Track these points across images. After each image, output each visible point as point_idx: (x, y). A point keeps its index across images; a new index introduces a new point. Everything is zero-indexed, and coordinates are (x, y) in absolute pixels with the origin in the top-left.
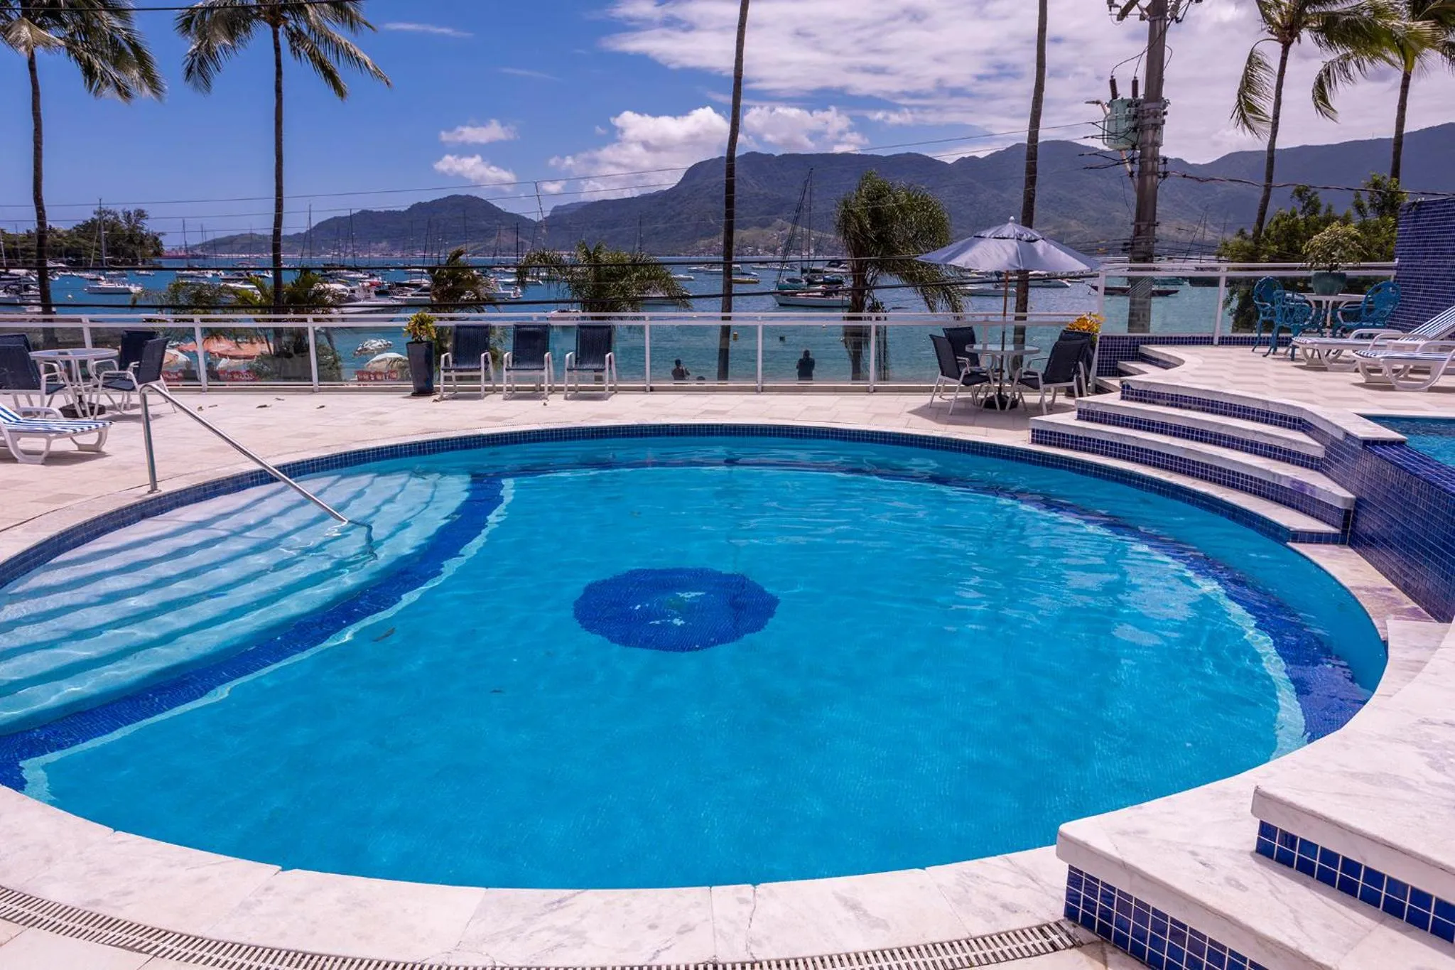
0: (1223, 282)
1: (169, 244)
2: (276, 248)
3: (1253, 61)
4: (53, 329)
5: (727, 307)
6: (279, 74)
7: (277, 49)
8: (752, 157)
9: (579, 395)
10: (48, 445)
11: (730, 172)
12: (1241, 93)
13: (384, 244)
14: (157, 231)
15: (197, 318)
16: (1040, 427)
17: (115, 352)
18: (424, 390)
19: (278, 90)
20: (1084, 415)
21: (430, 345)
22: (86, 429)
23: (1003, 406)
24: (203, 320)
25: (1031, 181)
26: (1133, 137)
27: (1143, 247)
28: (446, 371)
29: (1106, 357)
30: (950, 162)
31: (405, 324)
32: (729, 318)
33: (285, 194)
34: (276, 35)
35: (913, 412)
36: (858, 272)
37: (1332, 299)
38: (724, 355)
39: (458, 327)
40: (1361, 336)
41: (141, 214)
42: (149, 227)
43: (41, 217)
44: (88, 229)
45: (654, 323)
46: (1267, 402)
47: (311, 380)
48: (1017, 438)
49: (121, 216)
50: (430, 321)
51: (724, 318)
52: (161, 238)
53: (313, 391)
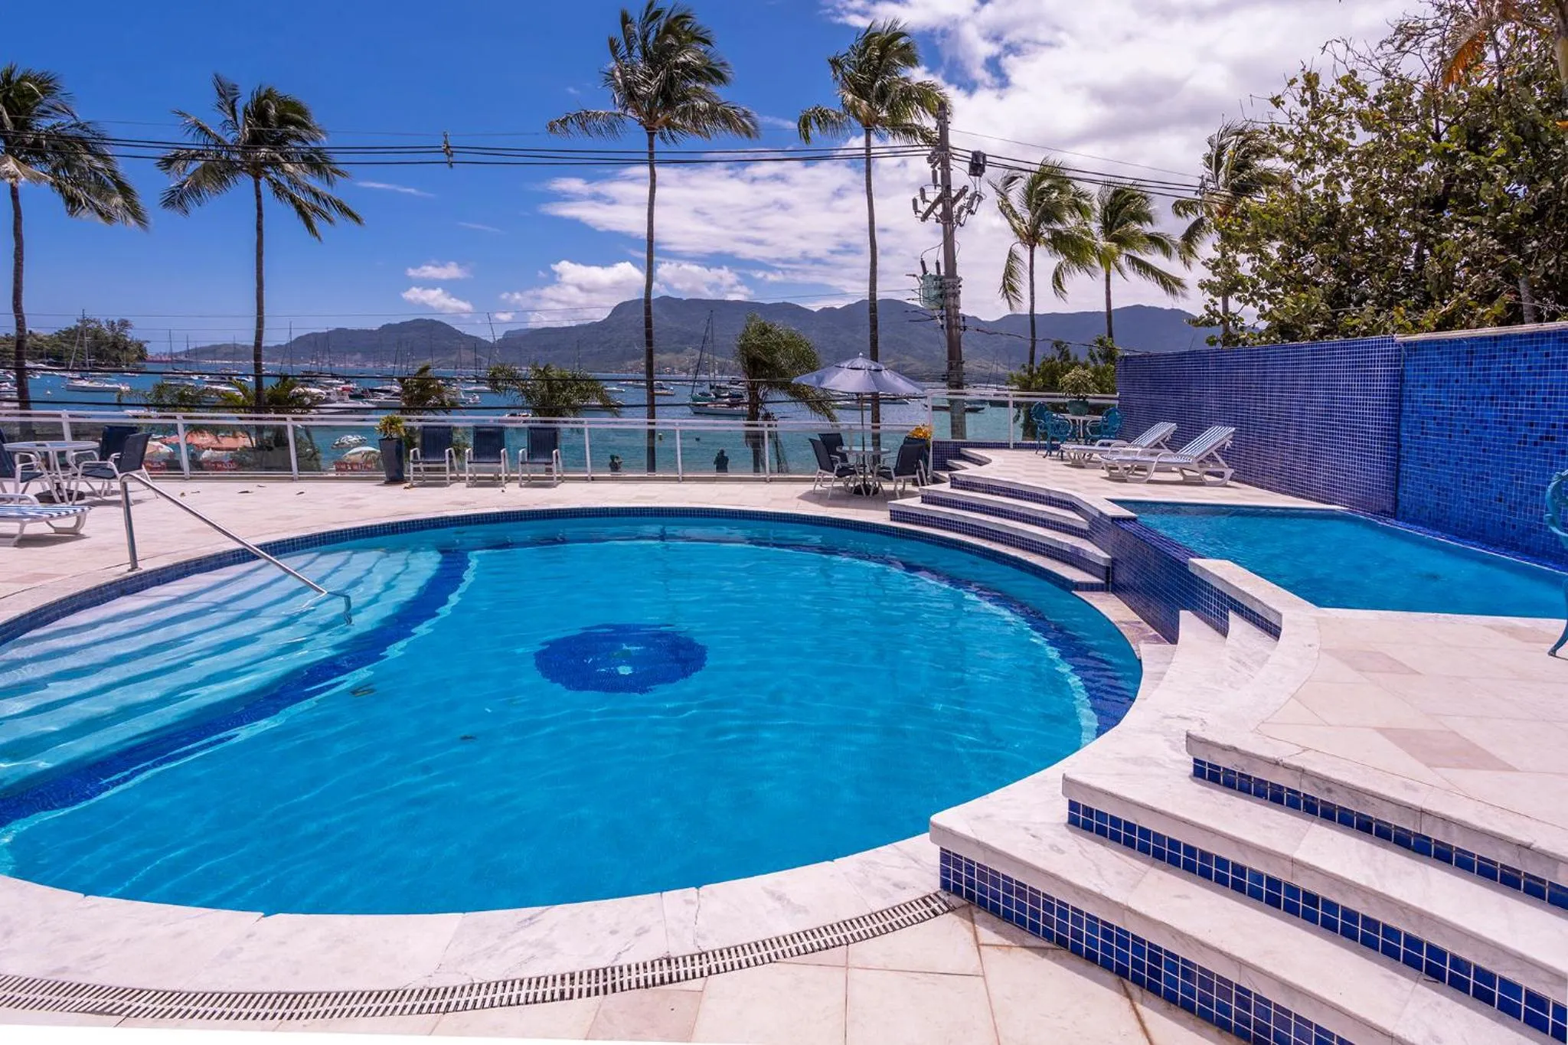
0: (1011, 405)
1: (152, 351)
2: (257, 357)
3: (1012, 256)
4: (30, 423)
5: (652, 415)
6: (260, 215)
7: (259, 196)
8: (665, 300)
9: (532, 483)
10: (22, 529)
11: (648, 311)
12: (1005, 277)
13: (358, 356)
14: (142, 339)
15: (179, 415)
16: (896, 509)
17: (96, 445)
18: (396, 478)
19: (259, 229)
20: (926, 499)
21: (399, 441)
22: (63, 513)
23: (868, 493)
24: (185, 418)
25: (874, 327)
26: (940, 301)
27: (955, 378)
28: (414, 463)
29: (939, 456)
30: (816, 310)
31: (378, 424)
32: (654, 424)
33: (266, 312)
34: (257, 185)
35: (800, 498)
36: (753, 389)
37: (1082, 418)
38: (651, 451)
39: (425, 427)
40: (1102, 445)
41: (125, 324)
42: (133, 335)
43: (20, 323)
44: (70, 335)
45: (592, 426)
46: (1048, 491)
47: (291, 470)
48: (879, 517)
49: (104, 326)
50: (399, 421)
51: (649, 423)
52: (145, 345)
53: (292, 480)
